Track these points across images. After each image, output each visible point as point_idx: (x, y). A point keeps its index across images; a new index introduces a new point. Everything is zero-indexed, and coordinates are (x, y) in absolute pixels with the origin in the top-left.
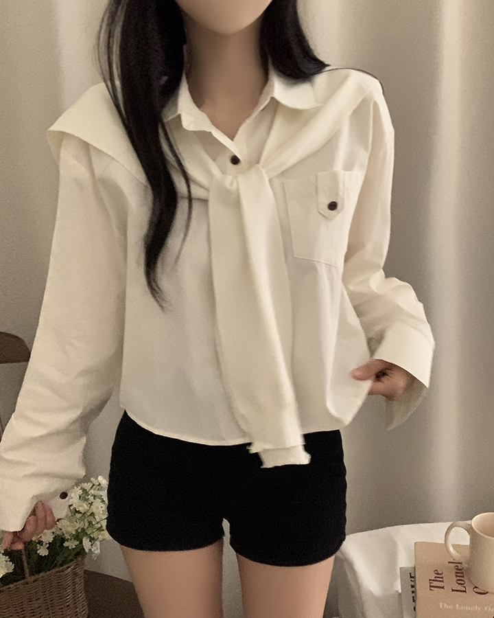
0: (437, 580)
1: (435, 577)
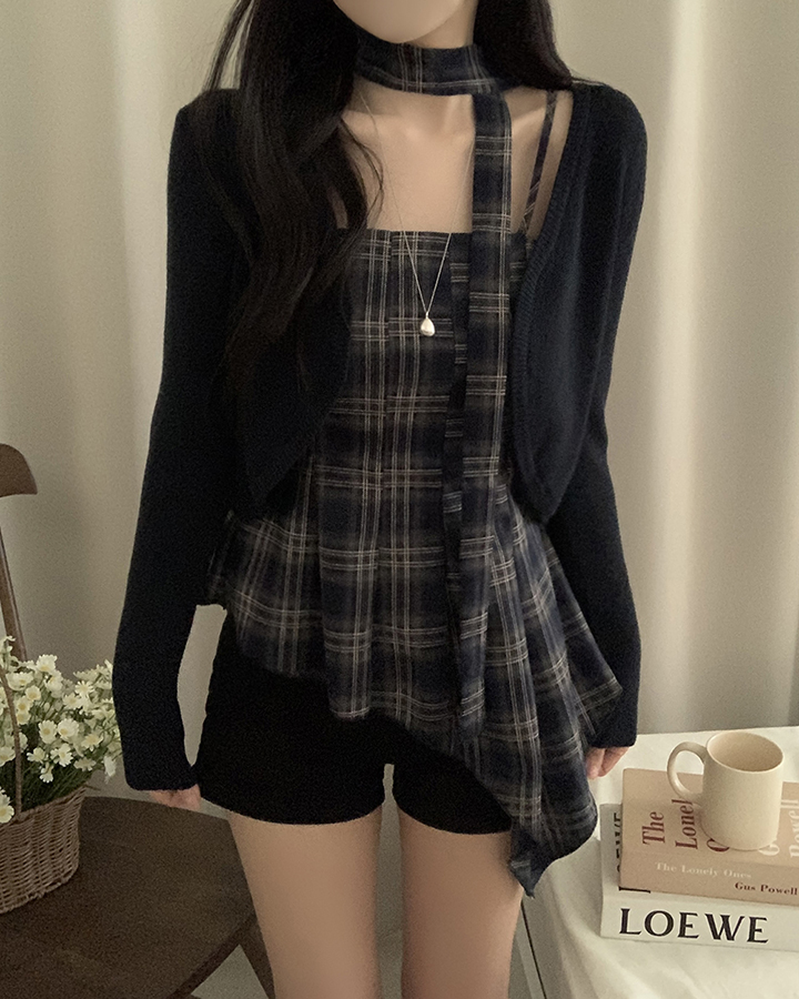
0: (654, 829)
1: (652, 824)
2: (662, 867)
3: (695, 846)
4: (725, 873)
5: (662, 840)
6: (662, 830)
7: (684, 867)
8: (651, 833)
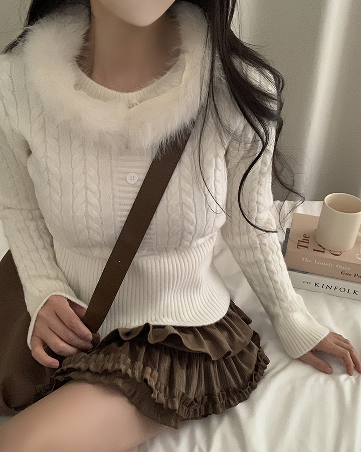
0: (304, 242)
1: (303, 239)
2: (305, 260)
3: (324, 252)
4: (337, 266)
5: (307, 247)
6: (308, 243)
7: (316, 261)
8: (302, 244)
